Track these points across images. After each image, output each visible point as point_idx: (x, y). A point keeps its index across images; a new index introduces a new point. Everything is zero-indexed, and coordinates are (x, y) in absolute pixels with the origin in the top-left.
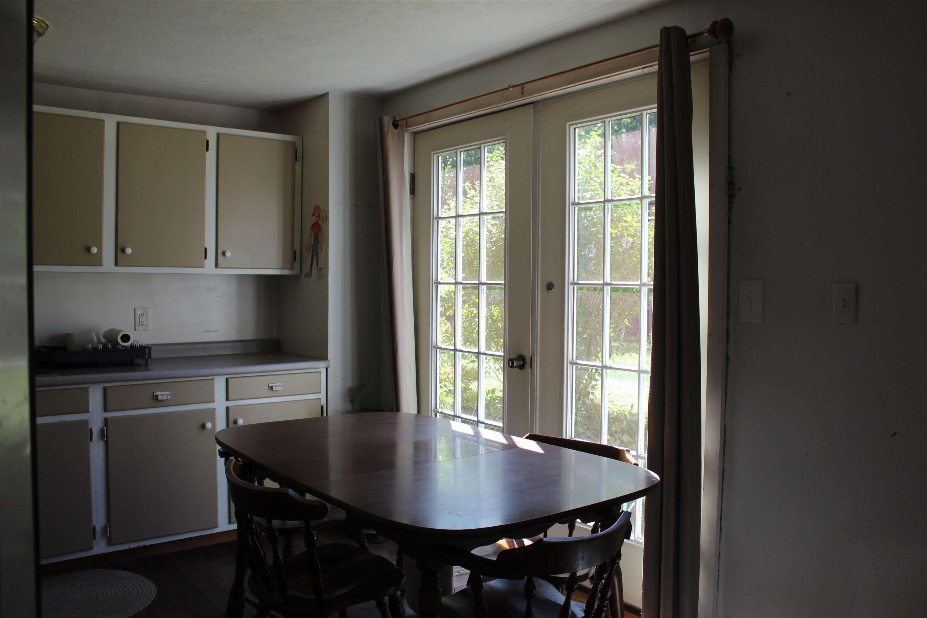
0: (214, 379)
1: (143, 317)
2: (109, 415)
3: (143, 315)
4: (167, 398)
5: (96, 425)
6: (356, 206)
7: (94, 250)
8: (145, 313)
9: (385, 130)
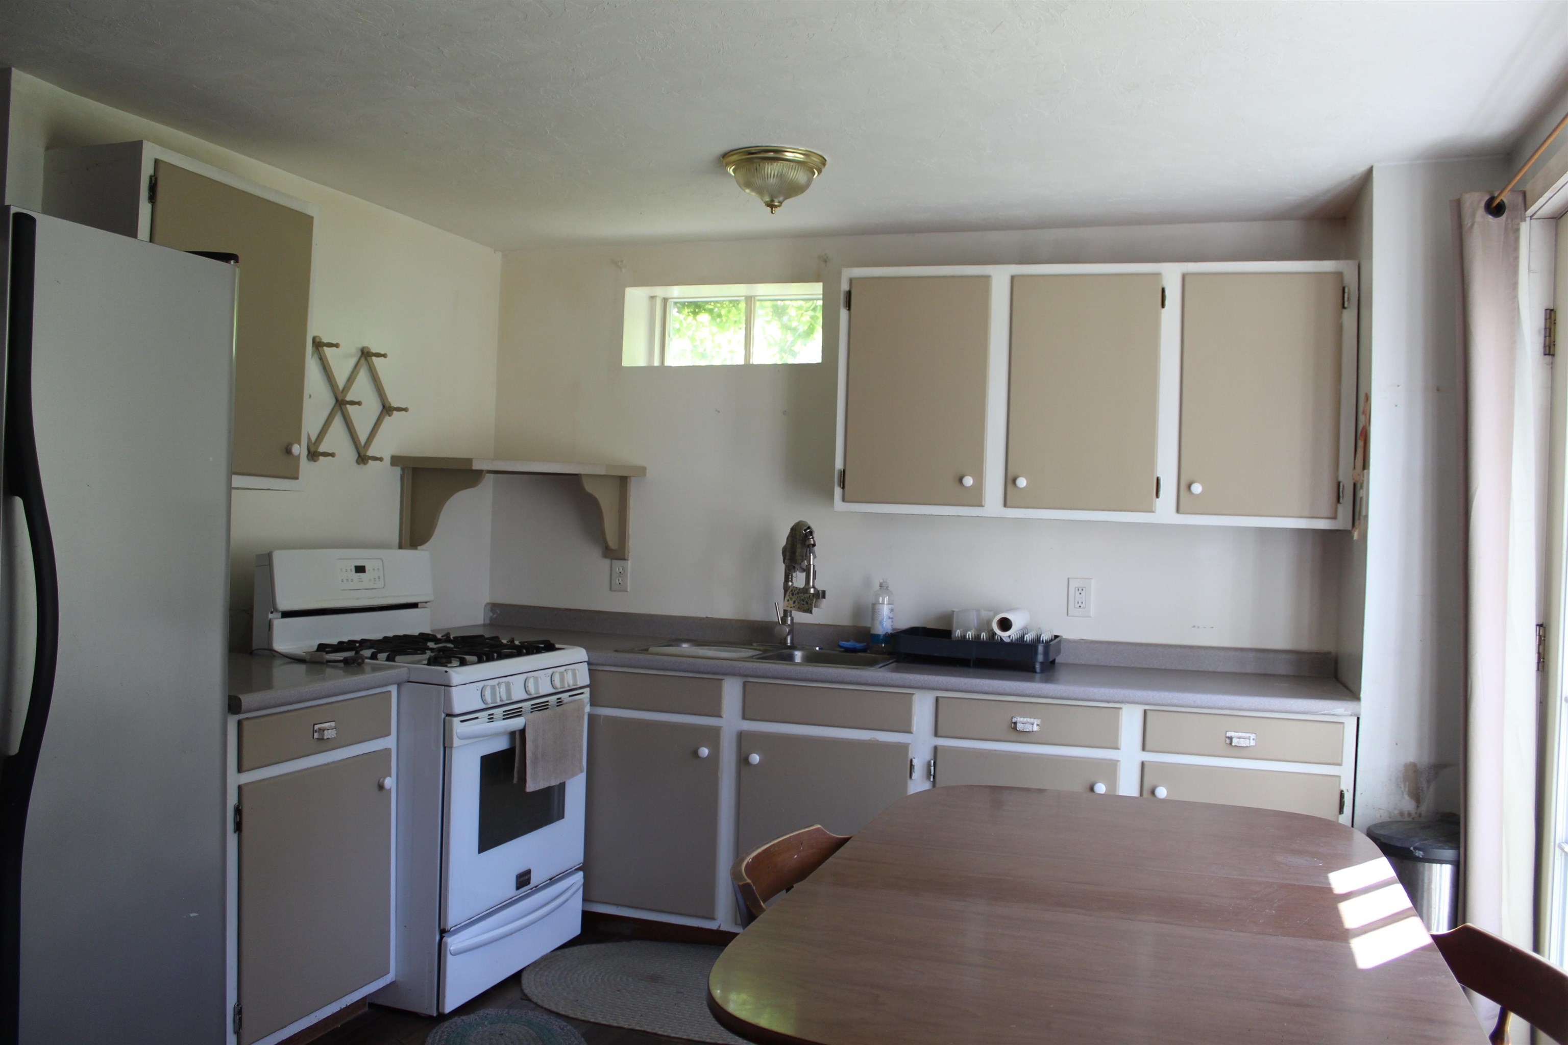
0: (1121, 708)
1: (1080, 594)
2: (942, 742)
3: (1080, 591)
4: (1031, 730)
5: (920, 757)
6: (1438, 390)
7: (969, 481)
8: (1085, 587)
9: (1466, 223)
